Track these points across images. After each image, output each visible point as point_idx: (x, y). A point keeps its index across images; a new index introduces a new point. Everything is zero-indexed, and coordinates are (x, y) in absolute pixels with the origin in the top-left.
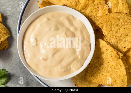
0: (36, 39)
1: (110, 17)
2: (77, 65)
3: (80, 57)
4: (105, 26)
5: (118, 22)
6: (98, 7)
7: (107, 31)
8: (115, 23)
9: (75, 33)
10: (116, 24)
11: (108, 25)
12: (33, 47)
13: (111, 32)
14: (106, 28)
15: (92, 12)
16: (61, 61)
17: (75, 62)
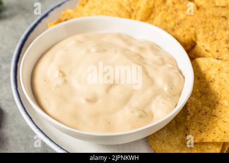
0: (61, 72)
1: (207, 15)
2: (164, 103)
3: (166, 89)
4: (201, 30)
5: (225, 23)
6: (176, 10)
7: (209, 41)
8: (220, 24)
9: (143, 55)
10: (222, 26)
11: (207, 29)
12: (58, 86)
13: (216, 42)
14: (204, 37)
15: (165, 21)
16: (127, 100)
17: (158, 98)
